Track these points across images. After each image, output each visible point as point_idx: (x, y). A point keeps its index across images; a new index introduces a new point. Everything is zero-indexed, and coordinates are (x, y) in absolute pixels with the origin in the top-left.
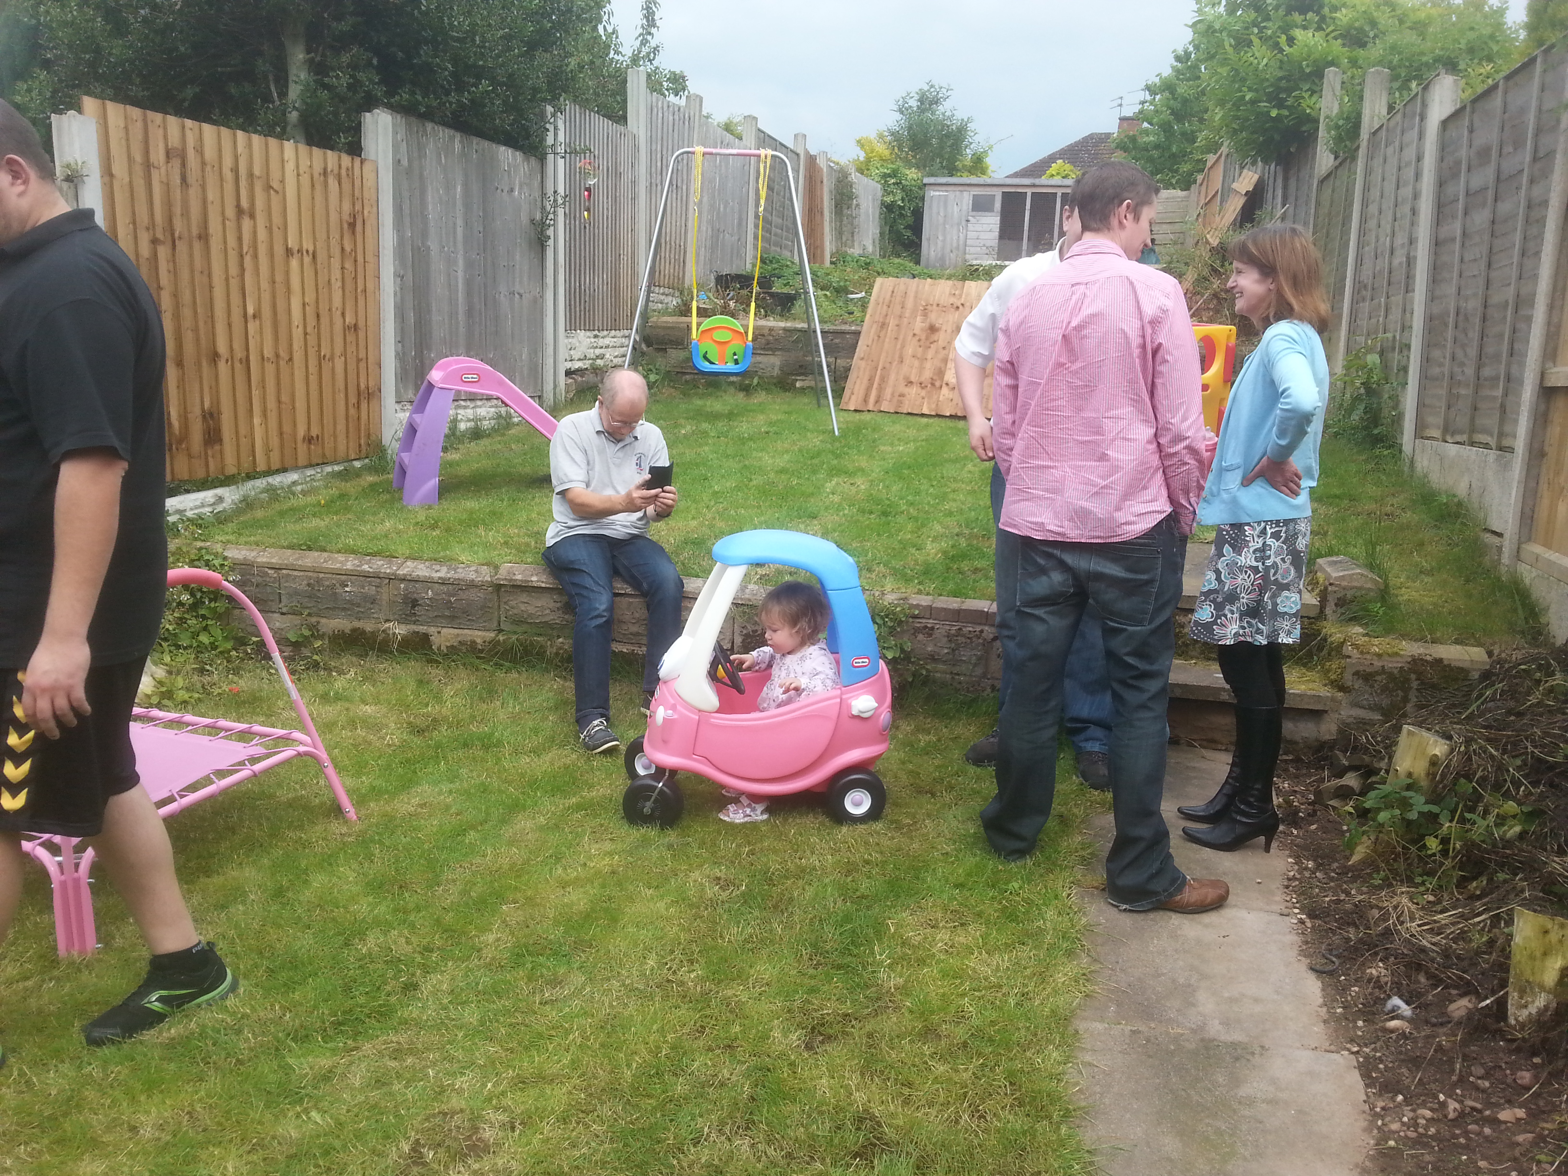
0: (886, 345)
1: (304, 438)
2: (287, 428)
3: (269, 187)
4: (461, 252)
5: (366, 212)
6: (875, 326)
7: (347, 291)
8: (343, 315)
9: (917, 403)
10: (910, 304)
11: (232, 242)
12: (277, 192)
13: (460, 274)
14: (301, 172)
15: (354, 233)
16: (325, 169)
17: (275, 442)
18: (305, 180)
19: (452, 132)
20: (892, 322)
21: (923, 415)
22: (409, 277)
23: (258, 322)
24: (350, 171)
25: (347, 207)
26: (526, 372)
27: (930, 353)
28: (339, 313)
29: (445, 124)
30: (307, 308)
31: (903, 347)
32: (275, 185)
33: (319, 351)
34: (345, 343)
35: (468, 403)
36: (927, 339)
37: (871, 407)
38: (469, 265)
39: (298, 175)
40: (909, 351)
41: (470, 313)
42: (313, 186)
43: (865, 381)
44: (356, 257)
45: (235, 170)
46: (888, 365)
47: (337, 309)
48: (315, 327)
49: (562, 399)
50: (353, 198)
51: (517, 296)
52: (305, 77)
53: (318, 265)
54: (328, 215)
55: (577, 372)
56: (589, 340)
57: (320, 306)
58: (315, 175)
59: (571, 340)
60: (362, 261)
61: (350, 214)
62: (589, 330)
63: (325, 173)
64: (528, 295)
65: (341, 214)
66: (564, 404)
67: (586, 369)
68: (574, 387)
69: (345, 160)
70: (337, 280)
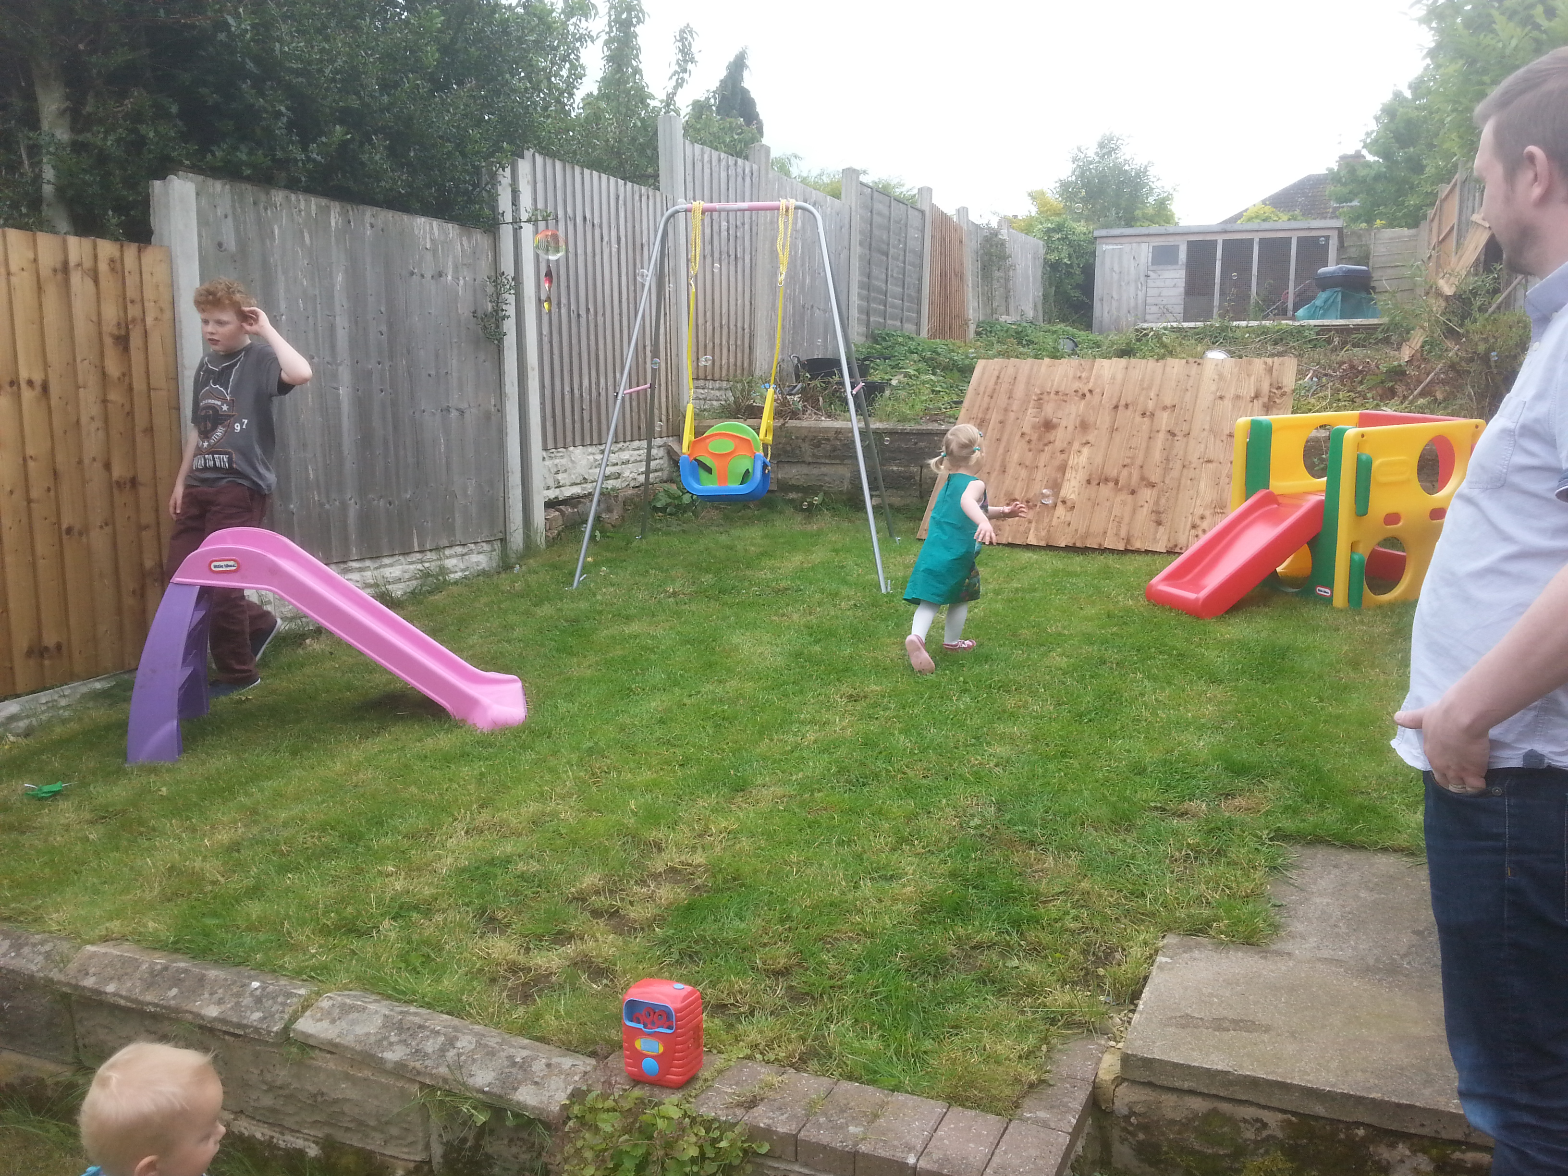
1: (30, 653)
4: (347, 362)
5: (149, 321)
7: (114, 433)
8: (107, 466)
13: (344, 392)
14: (13, 268)
15: (126, 349)
16: (65, 264)
18: (23, 282)
19: (323, 202)
20: (995, 417)
24: (116, 266)
25: (111, 313)
26: (474, 510)
27: (1044, 458)
28: (98, 466)
29: (308, 190)
30: (31, 464)
31: (1008, 448)
33: (59, 522)
34: (112, 504)
35: (368, 563)
36: (1040, 439)
38: (362, 377)
39: (9, 274)
40: (1015, 457)
41: (365, 441)
42: (40, 289)
44: (131, 384)
47: (94, 459)
48: (49, 490)
49: (540, 540)
50: (124, 301)
51: (454, 414)
52: (63, 135)
53: (54, 401)
54: (72, 328)
55: (567, 501)
56: (591, 457)
57: (60, 458)
58: (45, 271)
59: (557, 461)
60: (144, 387)
61: (119, 324)
62: (591, 445)
63: (65, 268)
64: (474, 410)
65: (99, 323)
66: (543, 546)
67: (585, 496)
68: (560, 522)
69: (107, 248)
70: (92, 418)
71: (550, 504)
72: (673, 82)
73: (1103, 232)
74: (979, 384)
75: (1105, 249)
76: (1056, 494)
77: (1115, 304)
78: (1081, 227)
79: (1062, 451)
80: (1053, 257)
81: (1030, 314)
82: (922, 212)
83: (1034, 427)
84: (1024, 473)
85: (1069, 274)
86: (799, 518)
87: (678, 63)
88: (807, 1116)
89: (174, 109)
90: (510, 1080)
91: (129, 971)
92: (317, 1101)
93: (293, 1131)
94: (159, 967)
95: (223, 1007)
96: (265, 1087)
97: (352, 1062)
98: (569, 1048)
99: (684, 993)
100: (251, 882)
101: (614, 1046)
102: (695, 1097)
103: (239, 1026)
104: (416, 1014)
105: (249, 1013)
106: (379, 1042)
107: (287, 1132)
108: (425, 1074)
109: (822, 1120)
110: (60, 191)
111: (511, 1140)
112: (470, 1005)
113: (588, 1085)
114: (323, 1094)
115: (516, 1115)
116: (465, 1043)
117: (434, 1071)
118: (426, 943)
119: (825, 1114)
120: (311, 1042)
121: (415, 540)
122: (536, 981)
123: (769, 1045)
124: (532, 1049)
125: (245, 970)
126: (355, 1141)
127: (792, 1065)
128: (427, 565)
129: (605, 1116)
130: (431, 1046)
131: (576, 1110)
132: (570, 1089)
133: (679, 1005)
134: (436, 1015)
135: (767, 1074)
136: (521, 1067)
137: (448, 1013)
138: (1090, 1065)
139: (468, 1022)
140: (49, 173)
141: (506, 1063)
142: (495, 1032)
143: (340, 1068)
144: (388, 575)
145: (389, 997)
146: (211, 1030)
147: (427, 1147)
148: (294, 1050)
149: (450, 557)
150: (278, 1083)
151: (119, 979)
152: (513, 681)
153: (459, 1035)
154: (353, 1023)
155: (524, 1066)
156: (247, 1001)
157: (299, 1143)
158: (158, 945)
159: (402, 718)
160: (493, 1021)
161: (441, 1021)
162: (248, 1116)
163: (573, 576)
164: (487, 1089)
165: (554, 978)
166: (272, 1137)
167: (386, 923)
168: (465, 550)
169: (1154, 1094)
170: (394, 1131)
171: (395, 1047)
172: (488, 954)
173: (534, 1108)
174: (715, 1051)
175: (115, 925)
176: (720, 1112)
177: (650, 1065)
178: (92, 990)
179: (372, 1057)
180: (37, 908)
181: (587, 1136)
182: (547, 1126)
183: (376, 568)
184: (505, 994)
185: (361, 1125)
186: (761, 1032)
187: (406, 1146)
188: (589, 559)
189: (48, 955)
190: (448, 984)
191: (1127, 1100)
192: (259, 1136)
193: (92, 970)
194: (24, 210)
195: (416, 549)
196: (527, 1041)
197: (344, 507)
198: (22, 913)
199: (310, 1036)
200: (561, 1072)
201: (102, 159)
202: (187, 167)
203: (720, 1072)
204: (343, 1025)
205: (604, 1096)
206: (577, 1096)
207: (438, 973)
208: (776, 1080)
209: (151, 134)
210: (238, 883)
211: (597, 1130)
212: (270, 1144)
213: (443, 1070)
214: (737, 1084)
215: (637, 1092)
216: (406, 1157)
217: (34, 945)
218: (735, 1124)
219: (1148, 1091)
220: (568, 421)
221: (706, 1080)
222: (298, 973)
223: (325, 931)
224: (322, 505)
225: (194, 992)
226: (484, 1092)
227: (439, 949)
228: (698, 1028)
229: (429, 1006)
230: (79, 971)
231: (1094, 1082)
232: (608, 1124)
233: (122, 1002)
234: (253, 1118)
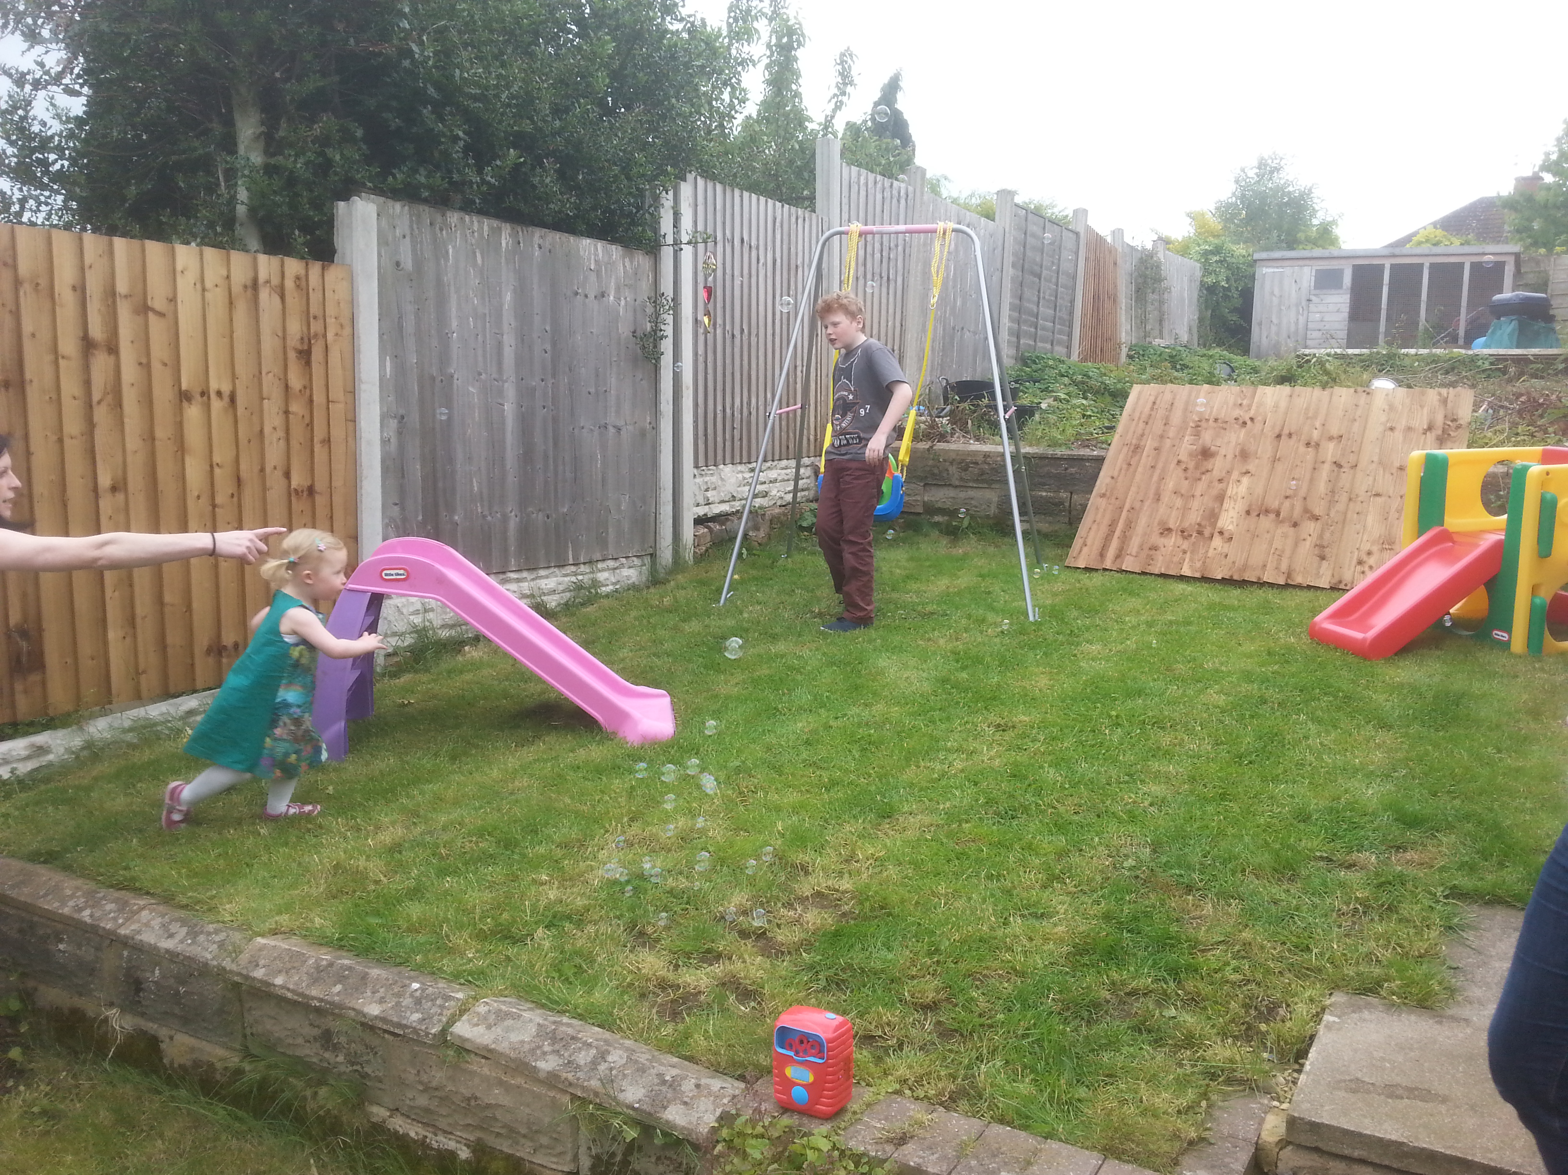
0: (1138, 477)
1: (209, 651)
2: (174, 638)
3: (144, 309)
4: (513, 379)
5: (330, 336)
6: (1125, 449)
7: (294, 443)
8: (287, 475)
9: (1175, 559)
10: (1176, 418)
11: (70, 386)
12: (161, 315)
13: (509, 408)
14: (209, 284)
15: (308, 363)
16: (255, 281)
17: (149, 658)
18: (216, 297)
19: (495, 223)
20: (1149, 444)
21: (1182, 578)
22: (414, 418)
23: (120, 497)
24: (301, 283)
25: (294, 329)
26: (626, 525)
27: (1200, 487)
28: (279, 473)
29: (482, 212)
30: (217, 471)
31: (1162, 479)
32: (158, 302)
34: (290, 513)
35: (525, 574)
36: (1197, 467)
37: (1108, 564)
38: (526, 393)
39: (204, 290)
40: (1170, 485)
41: (527, 456)
42: (231, 304)
43: (1104, 529)
44: (311, 396)
45: (80, 289)
46: (1137, 505)
47: (275, 468)
48: (232, 496)
49: (688, 555)
50: (307, 317)
51: (612, 430)
52: (257, 158)
53: (240, 410)
54: (259, 342)
55: (716, 518)
56: (740, 476)
57: (243, 466)
58: (236, 289)
59: (707, 479)
60: (323, 400)
61: (302, 339)
62: (740, 463)
63: (255, 285)
64: (630, 428)
65: (284, 338)
66: (691, 562)
67: (733, 514)
68: (709, 539)
69: (293, 266)
70: (275, 428)
71: (700, 521)
72: (832, 105)
73: (1264, 255)
74: (1134, 410)
75: (1265, 272)
76: (1214, 525)
77: (1274, 329)
78: (1240, 250)
79: (1220, 481)
80: (1210, 280)
81: (1185, 338)
82: (1077, 234)
83: (1191, 455)
84: (1179, 502)
85: (1226, 297)
86: (944, 541)
87: (837, 86)
88: (958, 1158)
89: (359, 133)
90: (661, 1097)
91: (296, 965)
92: (471, 1104)
93: (445, 1132)
94: (324, 963)
95: (384, 1006)
96: (421, 1088)
97: (506, 1069)
98: (718, 1070)
99: (836, 1023)
100: (412, 883)
101: (763, 1072)
102: (845, 1129)
103: (399, 1025)
104: (569, 1025)
105: (408, 1013)
106: (533, 1051)
107: (440, 1132)
108: (577, 1086)
109: (973, 1163)
110: (252, 210)
111: (658, 1158)
112: (620, 1019)
113: (737, 1109)
114: (476, 1098)
115: (665, 1134)
116: (616, 1057)
117: (586, 1084)
118: (578, 953)
119: (976, 1157)
120: (468, 1046)
121: (570, 553)
122: (686, 998)
123: (919, 1081)
124: (682, 1069)
125: (406, 971)
126: (505, 1147)
127: (941, 1104)
128: (580, 577)
129: (753, 1142)
130: (583, 1058)
131: (725, 1133)
132: (718, 1112)
133: (831, 1035)
134: (588, 1027)
135: (917, 1111)
136: (671, 1086)
137: (599, 1026)
138: (1252, 1125)
139: (618, 1036)
140: (243, 194)
141: (656, 1081)
142: (644, 1048)
143: (494, 1074)
144: (543, 586)
145: (543, 1006)
146: (372, 1028)
147: (575, 1158)
148: (451, 1053)
149: (603, 570)
150: (434, 1084)
151: (287, 972)
152: (663, 696)
153: (611, 1049)
154: (508, 1030)
155: (674, 1085)
156: (407, 1001)
157: (452, 1145)
158: (324, 941)
159: (555, 728)
160: (640, 1037)
161: (592, 1033)
162: (403, 1114)
163: (721, 594)
164: (637, 1105)
165: (703, 997)
166: (426, 1137)
167: (540, 932)
168: (617, 564)
169: (1321, 1160)
170: (544, 1140)
171: (549, 1057)
172: (639, 969)
173: (684, 1128)
174: (863, 1084)
175: (284, 919)
176: (869, 1147)
177: (799, 1094)
178: (261, 981)
179: (526, 1065)
180: (212, 898)
181: (736, 1161)
182: (696, 1147)
183: (533, 580)
184: (654, 1011)
185: (511, 1132)
186: (910, 1067)
187: (555, 1156)
188: (736, 577)
189: (221, 945)
190: (599, 996)
191: (1291, 1164)
192: (412, 1134)
193: (262, 962)
194: (219, 229)
195: (571, 562)
196: (676, 1060)
197: (505, 519)
198: (199, 902)
199: (467, 1040)
200: (710, 1094)
201: (292, 181)
202: (370, 189)
203: (869, 1105)
204: (498, 1031)
205: (753, 1122)
206: (726, 1119)
207: (591, 984)
208: (926, 1118)
209: (338, 157)
210: (399, 884)
211: (745, 1156)
212: (423, 1143)
213: (594, 1083)
214: (886, 1119)
215: (786, 1121)
216: (554, 1166)
217: (209, 934)
218: (885, 1161)
219: (1315, 1156)
220: (720, 439)
221: (855, 1113)
222: (456, 976)
223: (481, 936)
224: (484, 517)
225: (357, 989)
226: (633, 1108)
227: (591, 960)
228: (848, 1060)
229: (581, 1017)
230: (250, 962)
231: (1257, 1143)
232: (757, 1150)
233: (289, 995)
234: (408, 1117)
